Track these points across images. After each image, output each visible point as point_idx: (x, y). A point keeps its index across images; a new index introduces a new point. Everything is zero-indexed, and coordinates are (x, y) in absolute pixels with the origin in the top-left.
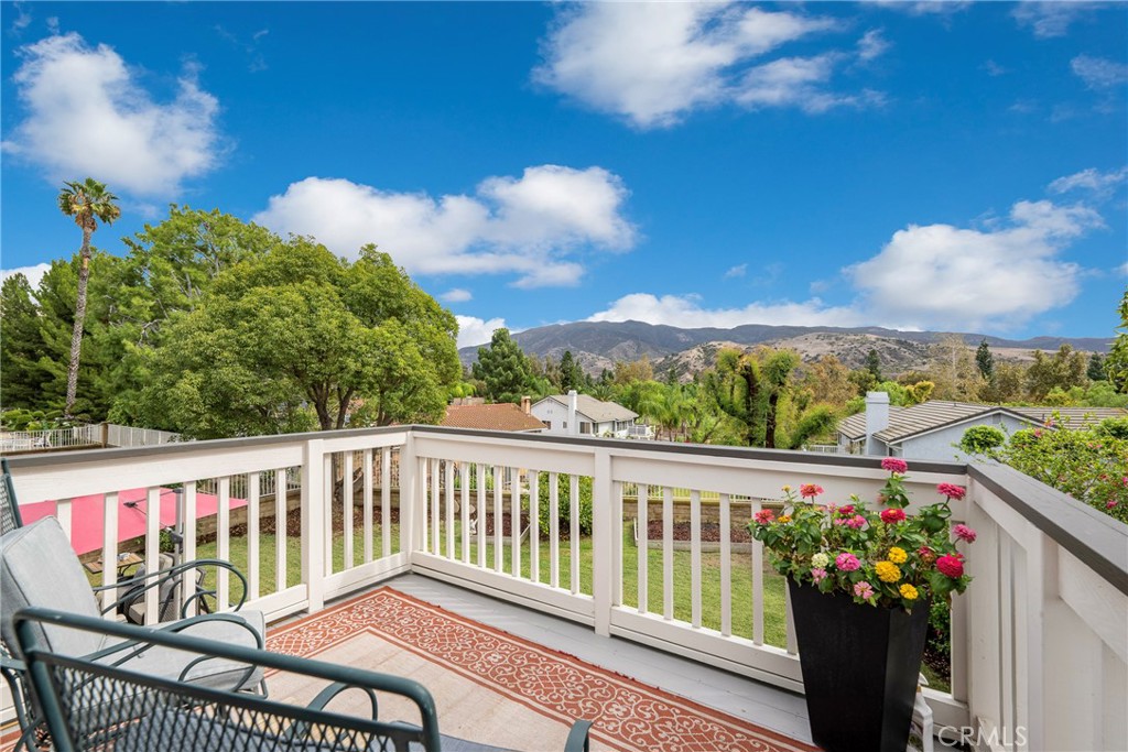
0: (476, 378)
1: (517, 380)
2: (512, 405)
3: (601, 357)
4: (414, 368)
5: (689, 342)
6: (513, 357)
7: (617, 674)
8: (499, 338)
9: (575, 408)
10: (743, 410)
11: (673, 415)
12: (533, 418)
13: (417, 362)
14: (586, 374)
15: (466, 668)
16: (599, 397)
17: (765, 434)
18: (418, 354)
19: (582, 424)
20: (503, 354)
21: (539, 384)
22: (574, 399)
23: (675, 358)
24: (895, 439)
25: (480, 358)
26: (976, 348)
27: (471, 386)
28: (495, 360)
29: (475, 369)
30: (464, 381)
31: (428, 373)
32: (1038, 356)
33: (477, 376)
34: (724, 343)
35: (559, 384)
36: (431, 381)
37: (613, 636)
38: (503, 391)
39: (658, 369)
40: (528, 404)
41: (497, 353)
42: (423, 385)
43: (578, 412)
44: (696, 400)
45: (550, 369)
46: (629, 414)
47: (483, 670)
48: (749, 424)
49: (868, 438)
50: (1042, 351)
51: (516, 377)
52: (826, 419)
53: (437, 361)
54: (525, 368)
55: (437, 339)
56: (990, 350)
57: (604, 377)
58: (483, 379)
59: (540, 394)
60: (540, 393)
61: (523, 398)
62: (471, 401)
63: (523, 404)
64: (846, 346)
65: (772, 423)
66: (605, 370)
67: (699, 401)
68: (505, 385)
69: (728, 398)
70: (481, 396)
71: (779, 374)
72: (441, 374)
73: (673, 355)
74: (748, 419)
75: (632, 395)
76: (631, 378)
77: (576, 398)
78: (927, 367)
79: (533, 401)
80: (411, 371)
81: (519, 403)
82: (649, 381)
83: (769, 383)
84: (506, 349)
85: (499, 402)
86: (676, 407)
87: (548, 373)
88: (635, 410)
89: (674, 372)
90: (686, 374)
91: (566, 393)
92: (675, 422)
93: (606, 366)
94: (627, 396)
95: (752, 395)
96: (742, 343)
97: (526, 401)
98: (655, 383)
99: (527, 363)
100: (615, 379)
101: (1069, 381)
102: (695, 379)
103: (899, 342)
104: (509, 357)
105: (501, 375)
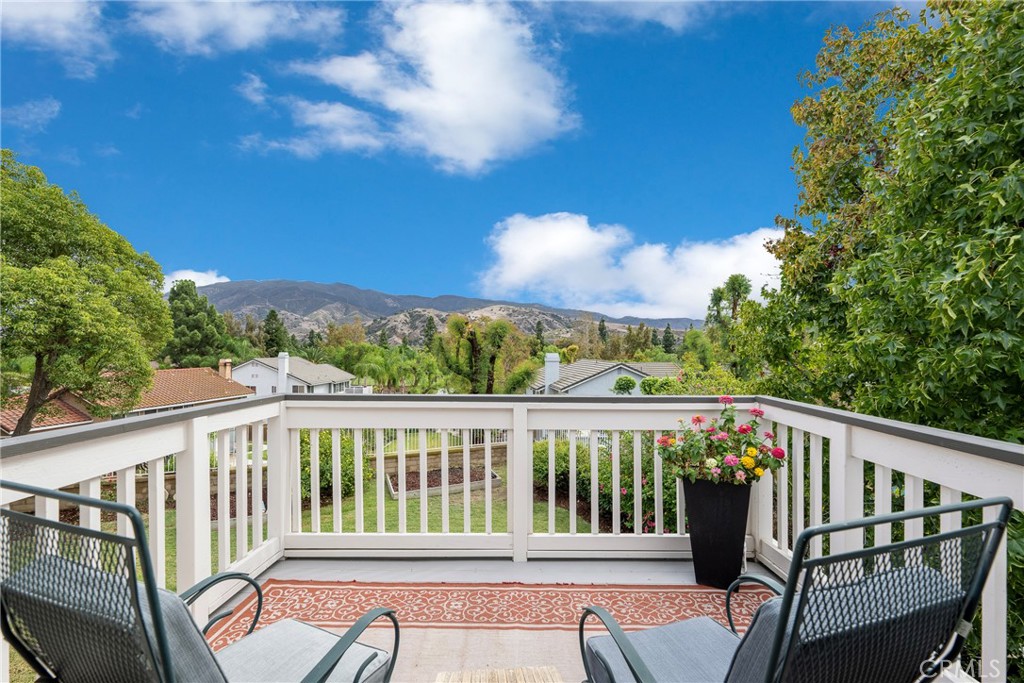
1: (207, 340)
2: (205, 370)
3: (305, 318)
4: (107, 325)
5: (396, 307)
6: (201, 315)
7: (558, 584)
8: (182, 290)
9: (287, 371)
10: (466, 369)
11: (391, 376)
12: (235, 383)
13: (110, 317)
14: (291, 335)
15: (440, 621)
16: (310, 358)
19: (295, 387)
20: (187, 309)
21: (237, 345)
22: (285, 361)
23: (383, 322)
24: (564, 389)
26: (598, 323)
28: (175, 317)
32: (629, 329)
34: (428, 310)
35: (263, 345)
37: (529, 560)
38: (186, 354)
39: (370, 331)
40: (228, 368)
41: (178, 309)
43: (290, 376)
44: (415, 361)
45: (251, 328)
46: (347, 376)
47: (458, 618)
48: (472, 380)
49: (546, 388)
50: (632, 326)
51: (206, 337)
52: (528, 374)
54: (218, 327)
55: (139, 288)
56: (606, 324)
57: (311, 338)
59: (240, 358)
60: (239, 356)
61: (220, 361)
63: (221, 369)
64: (520, 317)
65: (491, 379)
66: (312, 332)
67: (418, 362)
68: (190, 346)
69: (454, 359)
71: (497, 339)
73: (381, 319)
74: (472, 377)
75: (346, 357)
76: (343, 340)
77: (287, 361)
78: (569, 335)
79: (233, 365)
80: (103, 328)
81: (216, 367)
82: (362, 343)
83: (490, 346)
84: (191, 305)
85: (181, 367)
86: (395, 368)
87: (249, 334)
88: (351, 372)
89: (383, 334)
90: (394, 337)
91: (275, 355)
92: (394, 381)
93: (313, 327)
94: (339, 357)
95: (475, 356)
96: (444, 311)
97: (225, 365)
98: (368, 345)
99: (221, 321)
100: (326, 341)
101: (644, 346)
102: (404, 342)
103: (553, 316)
104: (196, 314)
105: (184, 335)
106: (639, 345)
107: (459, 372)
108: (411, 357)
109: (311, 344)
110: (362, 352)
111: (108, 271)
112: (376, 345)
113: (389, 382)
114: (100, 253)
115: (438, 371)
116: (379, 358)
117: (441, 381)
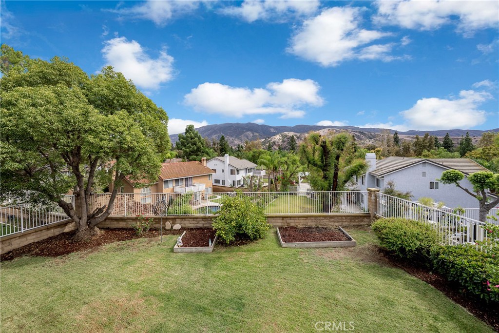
0: (178, 149)
1: (198, 149)
2: (197, 162)
3: (236, 139)
4: (138, 142)
5: (275, 132)
6: (196, 139)
8: (190, 129)
9: (228, 163)
10: (319, 163)
11: (275, 165)
12: (208, 168)
13: (140, 138)
14: (230, 146)
16: (238, 157)
17: (333, 175)
18: (141, 133)
19: (231, 170)
20: (191, 137)
21: (209, 151)
24: (381, 175)
25: (179, 139)
26: (392, 135)
27: (175, 153)
28: (187, 140)
29: (177, 144)
30: (172, 150)
31: (148, 145)
32: (417, 138)
33: (178, 148)
34: (290, 133)
35: (219, 151)
36: (151, 151)
38: (191, 155)
39: (264, 144)
40: (205, 161)
41: (188, 137)
42: (145, 153)
43: (229, 165)
44: (287, 158)
45: (215, 144)
46: (254, 165)
48: (323, 170)
49: (367, 174)
50: (419, 136)
51: (198, 148)
53: (154, 138)
54: (202, 144)
57: (238, 148)
58: (181, 149)
59: (210, 158)
60: (210, 156)
61: (202, 158)
62: (175, 160)
63: (202, 161)
65: (337, 169)
66: (239, 145)
68: (192, 152)
69: (312, 157)
70: (180, 158)
71: (341, 145)
72: (158, 146)
73: (268, 138)
74: (323, 168)
75: (253, 156)
76: (252, 148)
77: (228, 158)
78: (371, 142)
79: (207, 160)
80: (136, 144)
81: (201, 161)
82: (260, 150)
83: (336, 149)
84: (193, 135)
85: (190, 161)
86: (276, 161)
87: (214, 146)
88: (256, 163)
89: (270, 145)
90: (275, 146)
91: (223, 156)
92: (276, 168)
93: (239, 143)
94: (250, 156)
95: (325, 156)
96: (298, 133)
97: (204, 160)
98: (263, 150)
99: (203, 141)
100: (244, 149)
101: (429, 148)
102: (279, 148)
103: (360, 132)
104: (194, 139)
105: (190, 147)
106: (425, 147)
107: (315, 165)
108: (284, 156)
109: (239, 151)
110: (260, 153)
111: (142, 116)
112: (266, 150)
113: (273, 169)
114: (140, 108)
115: (298, 163)
116: (269, 157)
117: (301, 168)
